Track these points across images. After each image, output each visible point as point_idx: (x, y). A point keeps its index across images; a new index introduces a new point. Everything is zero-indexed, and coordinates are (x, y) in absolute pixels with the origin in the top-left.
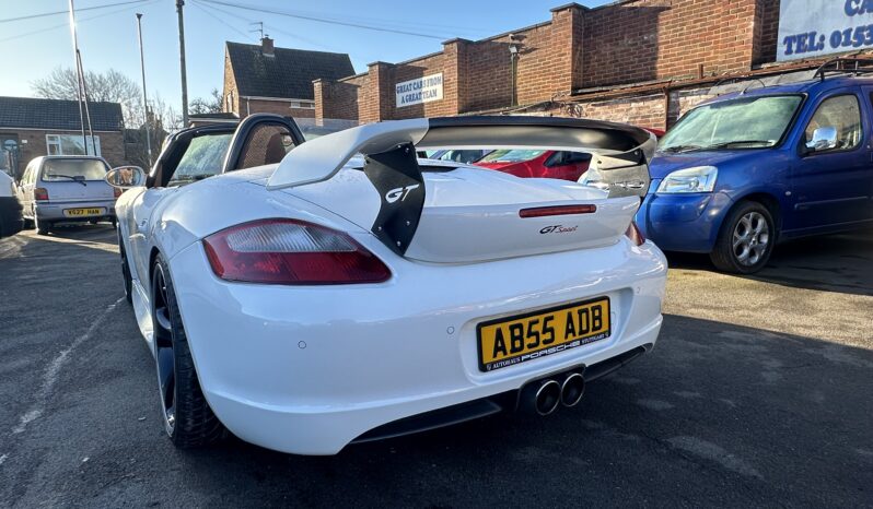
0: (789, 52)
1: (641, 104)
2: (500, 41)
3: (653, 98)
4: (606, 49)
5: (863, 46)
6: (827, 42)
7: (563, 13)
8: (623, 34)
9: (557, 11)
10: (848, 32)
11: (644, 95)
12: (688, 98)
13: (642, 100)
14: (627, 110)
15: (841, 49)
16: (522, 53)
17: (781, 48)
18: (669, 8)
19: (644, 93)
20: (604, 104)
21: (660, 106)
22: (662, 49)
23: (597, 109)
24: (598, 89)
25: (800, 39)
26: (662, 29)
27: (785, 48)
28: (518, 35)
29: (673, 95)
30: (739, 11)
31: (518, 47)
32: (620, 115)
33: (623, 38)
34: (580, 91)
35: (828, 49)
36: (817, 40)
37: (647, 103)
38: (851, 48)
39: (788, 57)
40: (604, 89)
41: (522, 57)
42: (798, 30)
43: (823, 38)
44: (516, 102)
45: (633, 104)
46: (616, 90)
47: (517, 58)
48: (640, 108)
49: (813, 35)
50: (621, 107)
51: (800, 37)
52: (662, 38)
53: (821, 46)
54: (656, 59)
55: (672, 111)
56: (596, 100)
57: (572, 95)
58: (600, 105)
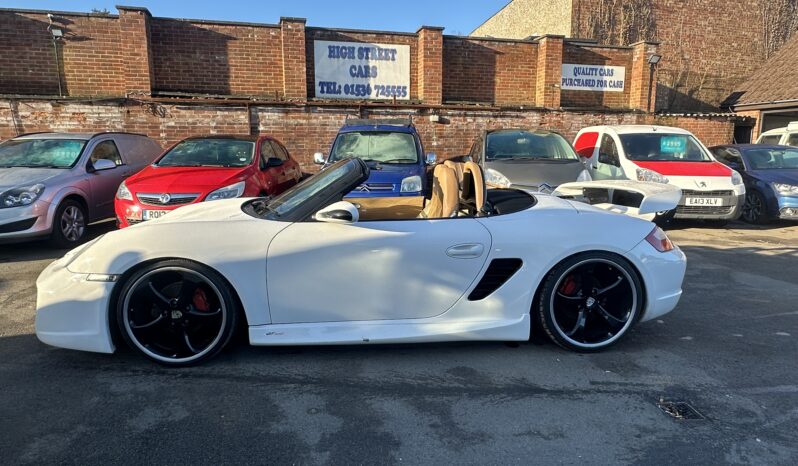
0: (322, 92)
1: (226, 113)
2: (30, 16)
3: (237, 110)
4: (179, 59)
5: (360, 97)
6: (342, 90)
7: (134, 13)
8: (195, 48)
9: (126, 9)
10: (352, 86)
11: (228, 106)
12: (265, 114)
13: (226, 110)
14: (214, 117)
15: (350, 96)
16: (68, 39)
17: (318, 89)
18: (235, 39)
19: (227, 104)
20: (189, 109)
21: (242, 117)
22: (233, 69)
23: (183, 112)
24: (180, 94)
25: (328, 84)
26: (231, 55)
27: (320, 88)
28: (61, 18)
29: (253, 110)
30: (295, 58)
31: (64, 31)
32: (206, 120)
33: (195, 53)
34: (160, 93)
35: (343, 95)
36: (337, 88)
37: (231, 113)
38: (354, 96)
39: (322, 95)
40: (187, 95)
41: (69, 43)
42: (326, 79)
43: (340, 87)
44: (65, 91)
45: (219, 113)
46: (201, 98)
47: (60, 43)
48: (226, 116)
49: (335, 84)
50: (206, 113)
51: (328, 83)
52: (232, 62)
53: (339, 92)
54: (229, 77)
55: (253, 122)
56: (180, 104)
57: (153, 96)
58: (185, 109)
